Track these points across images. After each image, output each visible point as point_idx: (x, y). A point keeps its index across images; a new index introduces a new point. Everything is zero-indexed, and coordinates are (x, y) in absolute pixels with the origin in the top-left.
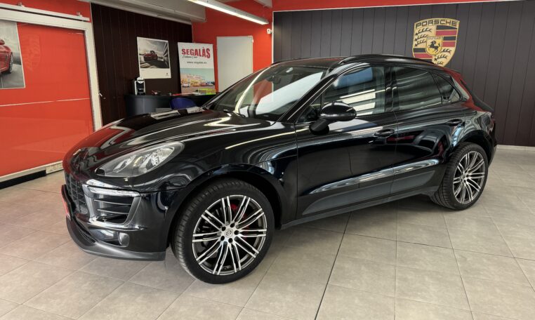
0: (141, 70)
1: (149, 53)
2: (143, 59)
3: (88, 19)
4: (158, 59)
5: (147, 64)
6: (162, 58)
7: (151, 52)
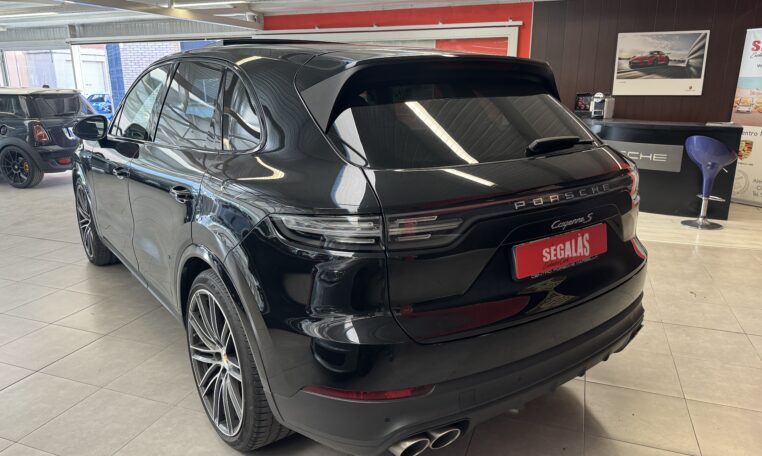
0: (616, 81)
1: (646, 54)
2: (626, 65)
3: (520, 23)
4: (670, 64)
5: (636, 73)
6: (683, 61)
7: (652, 53)
